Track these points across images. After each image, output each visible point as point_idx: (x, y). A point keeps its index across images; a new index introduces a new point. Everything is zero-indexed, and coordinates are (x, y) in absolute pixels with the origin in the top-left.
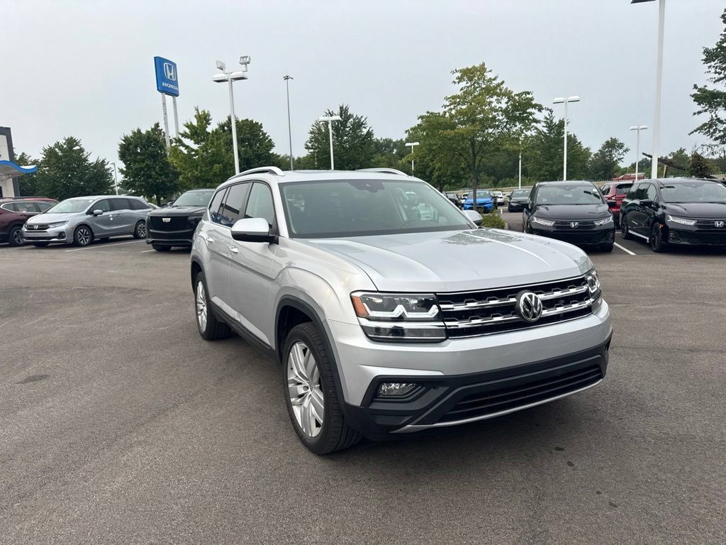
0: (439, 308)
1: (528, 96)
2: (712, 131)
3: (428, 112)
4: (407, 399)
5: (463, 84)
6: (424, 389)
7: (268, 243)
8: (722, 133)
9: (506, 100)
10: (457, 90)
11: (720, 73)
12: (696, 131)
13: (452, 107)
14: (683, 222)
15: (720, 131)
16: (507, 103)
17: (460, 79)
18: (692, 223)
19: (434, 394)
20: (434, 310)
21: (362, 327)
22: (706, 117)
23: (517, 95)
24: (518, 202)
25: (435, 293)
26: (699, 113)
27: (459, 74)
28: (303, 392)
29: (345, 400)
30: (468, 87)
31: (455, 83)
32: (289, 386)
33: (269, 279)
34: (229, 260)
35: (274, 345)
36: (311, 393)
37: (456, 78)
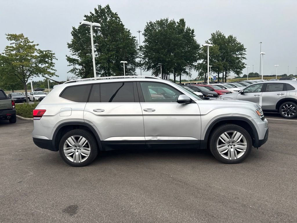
2: (74, 72)
10: (13, 43)
12: (69, 72)
15: (77, 72)
21: (261, 119)
22: (72, 67)
23: (45, 51)
24: (17, 98)
26: (70, 65)
29: (259, 139)
30: (16, 43)
31: (9, 40)
32: (218, 149)
33: (200, 115)
34: (143, 115)
35: (203, 139)
36: (231, 147)
37: (8, 38)
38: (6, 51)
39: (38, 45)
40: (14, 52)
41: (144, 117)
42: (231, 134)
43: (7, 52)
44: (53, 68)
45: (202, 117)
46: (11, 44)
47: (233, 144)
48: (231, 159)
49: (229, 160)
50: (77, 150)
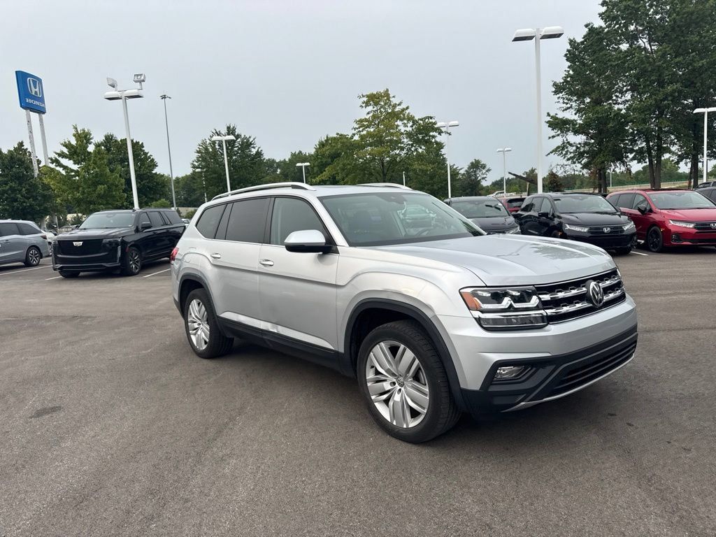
0: (539, 299)
1: (431, 120)
2: (564, 152)
3: (338, 134)
4: (520, 380)
5: (370, 108)
6: (534, 369)
7: (321, 253)
8: (572, 155)
9: (411, 124)
10: (365, 113)
11: (567, 104)
12: (551, 152)
13: (361, 129)
14: (578, 229)
15: (571, 153)
16: (412, 126)
17: (367, 104)
18: (586, 230)
19: (543, 373)
20: (534, 301)
21: (475, 319)
22: (558, 141)
23: (421, 120)
25: (534, 285)
26: (553, 137)
27: (365, 99)
28: (389, 387)
29: (462, 386)
30: (374, 111)
31: (362, 107)
32: (369, 384)
33: (336, 286)
34: (258, 273)
35: (342, 350)
36: (399, 388)
37: (363, 103)
38: (355, 129)
39: (407, 108)
41: (261, 277)
45: (338, 290)
49: (391, 424)
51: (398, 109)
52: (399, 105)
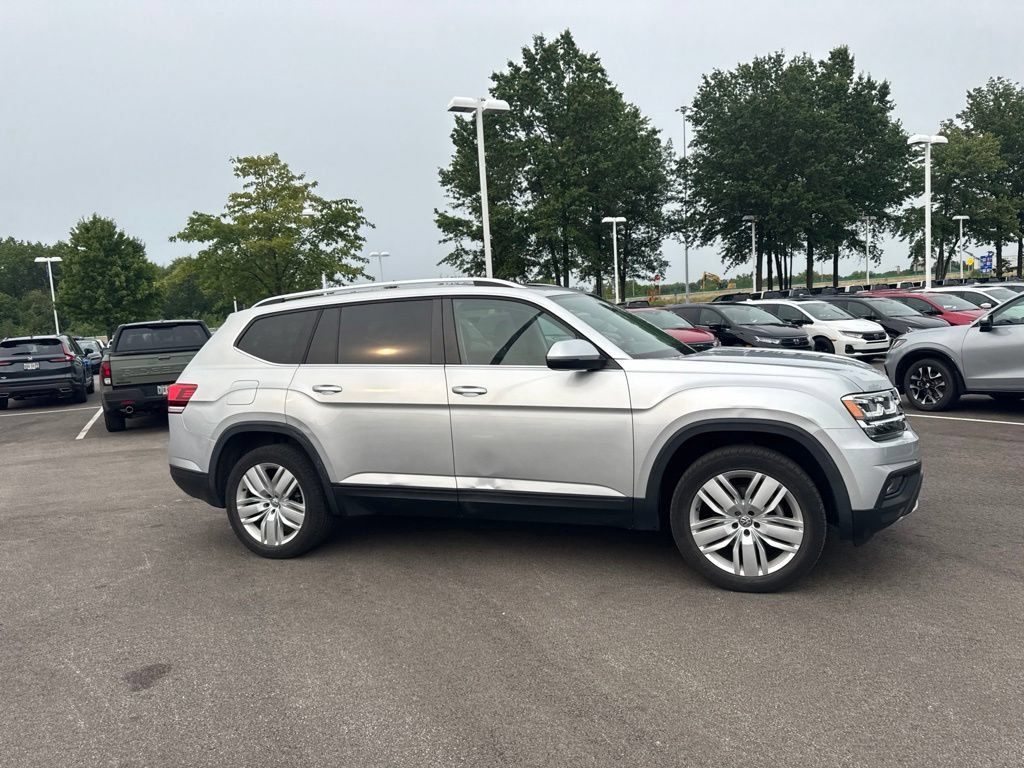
1: (351, 205)
2: (458, 262)
5: (251, 178)
7: (583, 370)
8: (469, 266)
10: (247, 185)
11: (458, 199)
12: (444, 261)
13: (236, 209)
15: (468, 263)
16: (321, 211)
17: (245, 172)
20: (893, 406)
21: (863, 429)
22: (451, 247)
23: (336, 203)
25: (890, 390)
26: (445, 241)
27: (241, 164)
28: (732, 531)
29: (854, 508)
30: (257, 184)
31: (238, 175)
32: (694, 533)
33: (631, 411)
34: (449, 407)
35: (641, 493)
36: (743, 529)
37: (237, 169)
38: (229, 207)
39: (315, 184)
40: (252, 211)
41: (455, 413)
42: (741, 483)
43: (235, 212)
44: (358, 253)
45: (636, 416)
46: (245, 186)
47: (755, 520)
48: (742, 573)
49: (737, 576)
50: (271, 507)
51: (297, 183)
52: (300, 178)
